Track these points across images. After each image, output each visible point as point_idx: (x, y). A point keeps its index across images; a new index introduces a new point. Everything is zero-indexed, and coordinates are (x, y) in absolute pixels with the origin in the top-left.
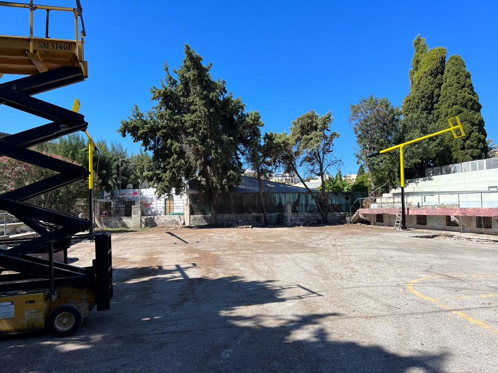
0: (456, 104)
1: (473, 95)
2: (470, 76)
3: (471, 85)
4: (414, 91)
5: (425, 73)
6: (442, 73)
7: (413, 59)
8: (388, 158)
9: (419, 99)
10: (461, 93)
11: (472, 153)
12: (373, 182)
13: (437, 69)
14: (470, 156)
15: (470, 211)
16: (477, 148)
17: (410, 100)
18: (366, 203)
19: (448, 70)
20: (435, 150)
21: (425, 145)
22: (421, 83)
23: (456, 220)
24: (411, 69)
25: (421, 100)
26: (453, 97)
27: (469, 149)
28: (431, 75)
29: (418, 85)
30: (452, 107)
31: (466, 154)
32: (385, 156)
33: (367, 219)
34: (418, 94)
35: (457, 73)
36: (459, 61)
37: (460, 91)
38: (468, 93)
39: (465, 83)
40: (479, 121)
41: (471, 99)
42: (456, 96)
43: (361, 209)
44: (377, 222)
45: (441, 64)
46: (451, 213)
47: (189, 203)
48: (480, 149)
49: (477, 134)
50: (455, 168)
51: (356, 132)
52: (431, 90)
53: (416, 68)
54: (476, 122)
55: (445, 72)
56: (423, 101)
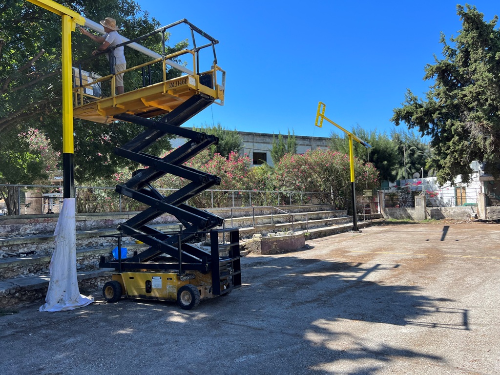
47: (483, 192)
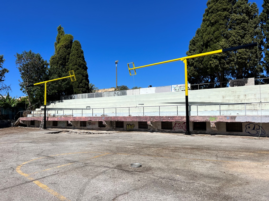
0: (76, 65)
1: (84, 62)
2: (83, 52)
3: (83, 57)
4: (57, 54)
5: (62, 46)
6: (71, 48)
7: (57, 37)
8: (39, 88)
9: (59, 59)
10: (79, 60)
11: (82, 90)
12: (30, 102)
13: (68, 45)
14: (82, 91)
15: (77, 118)
16: (84, 87)
17: (54, 58)
18: (25, 114)
19: (73, 47)
20: (65, 87)
21: (59, 83)
22: (60, 50)
23: (71, 123)
24: (56, 42)
25: (60, 59)
26: (75, 61)
27: (81, 88)
28: (65, 47)
29: (58, 51)
30: (74, 66)
31: (80, 90)
32: (38, 87)
33: (25, 123)
34: (58, 56)
35: (77, 50)
36: (78, 44)
37: (78, 59)
38: (82, 60)
39: (81, 55)
40: (86, 75)
41: (83, 63)
42: (76, 61)
43: (21, 118)
44: (31, 125)
45: (70, 43)
46: (69, 120)
48: (86, 88)
49: (85, 81)
50: (74, 97)
51: (21, 71)
52: (65, 55)
53: (58, 42)
54: (85, 75)
55: (72, 48)
56: (60, 60)
